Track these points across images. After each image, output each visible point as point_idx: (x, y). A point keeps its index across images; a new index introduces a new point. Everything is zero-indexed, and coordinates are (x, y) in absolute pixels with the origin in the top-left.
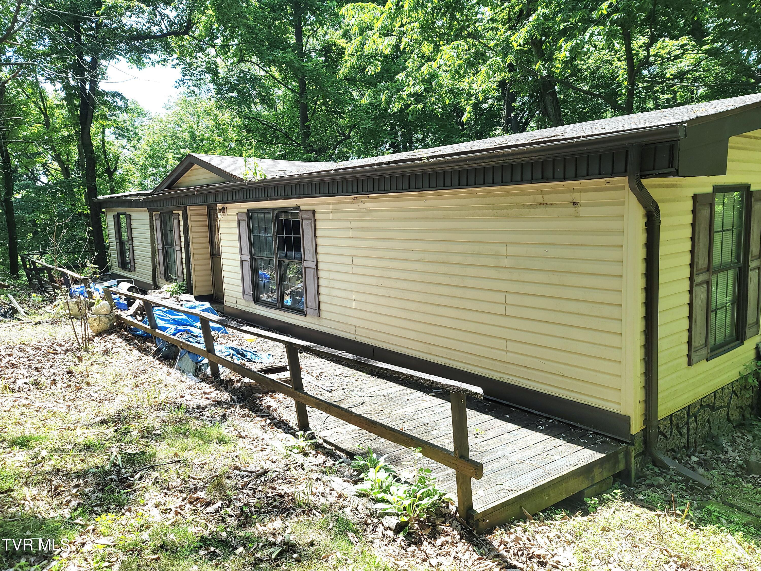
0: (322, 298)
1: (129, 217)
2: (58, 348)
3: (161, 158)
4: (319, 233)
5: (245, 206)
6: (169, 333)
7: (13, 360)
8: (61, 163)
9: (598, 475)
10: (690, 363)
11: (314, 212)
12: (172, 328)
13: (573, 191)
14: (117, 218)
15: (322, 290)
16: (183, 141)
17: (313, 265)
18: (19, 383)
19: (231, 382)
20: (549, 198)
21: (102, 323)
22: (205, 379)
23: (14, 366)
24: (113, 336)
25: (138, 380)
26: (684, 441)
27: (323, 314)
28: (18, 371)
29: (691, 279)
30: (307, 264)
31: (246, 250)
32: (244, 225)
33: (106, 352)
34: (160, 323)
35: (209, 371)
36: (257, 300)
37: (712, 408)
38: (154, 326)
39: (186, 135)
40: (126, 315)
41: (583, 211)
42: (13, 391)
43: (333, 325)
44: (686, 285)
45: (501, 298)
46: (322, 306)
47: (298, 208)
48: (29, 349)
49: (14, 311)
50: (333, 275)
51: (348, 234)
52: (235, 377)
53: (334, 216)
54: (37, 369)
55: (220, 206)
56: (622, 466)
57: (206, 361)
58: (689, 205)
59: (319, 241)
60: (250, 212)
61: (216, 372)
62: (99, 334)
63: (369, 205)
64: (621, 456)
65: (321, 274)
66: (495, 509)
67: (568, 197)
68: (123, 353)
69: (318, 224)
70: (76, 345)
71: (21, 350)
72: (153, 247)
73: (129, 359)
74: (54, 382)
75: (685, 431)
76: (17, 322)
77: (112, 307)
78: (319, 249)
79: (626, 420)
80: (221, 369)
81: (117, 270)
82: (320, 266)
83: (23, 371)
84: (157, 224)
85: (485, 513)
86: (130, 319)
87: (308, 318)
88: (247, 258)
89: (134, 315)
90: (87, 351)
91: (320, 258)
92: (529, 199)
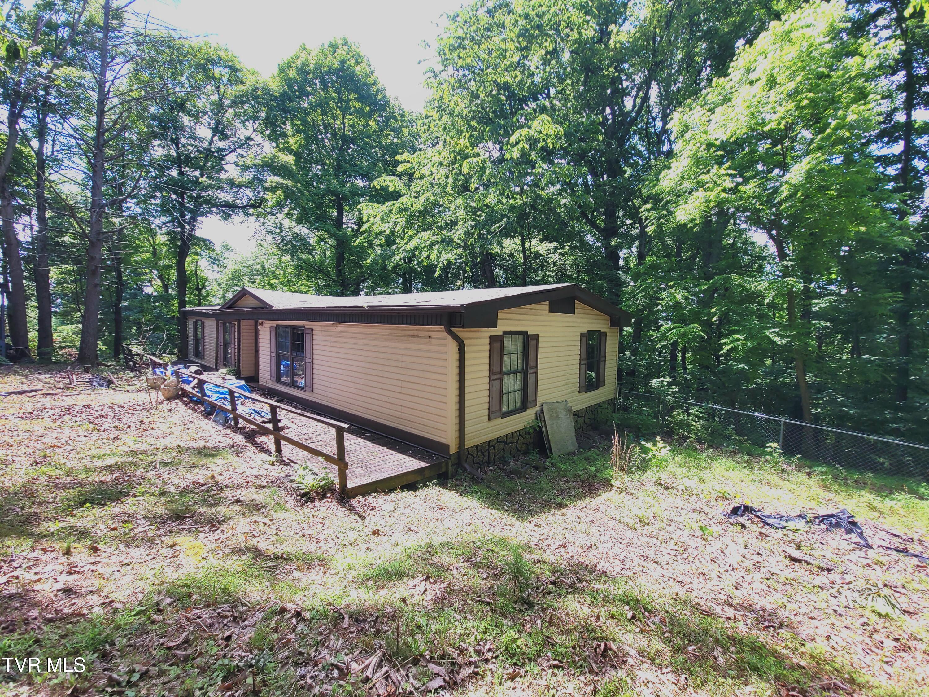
0: (315, 381)
1: (203, 323)
2: (138, 408)
3: (240, 280)
4: (314, 342)
5: (275, 323)
6: (212, 400)
7: (103, 413)
8: (163, 282)
9: (427, 474)
10: (490, 419)
11: (312, 330)
12: (216, 396)
13: (428, 331)
14: (196, 323)
15: (315, 376)
16: (257, 271)
17: (310, 361)
18: (104, 427)
19: (244, 428)
20: (420, 333)
21: (172, 392)
22: (230, 427)
23: (103, 417)
24: (177, 401)
25: (186, 427)
26: (486, 459)
27: (315, 391)
28: (105, 420)
29: (489, 377)
30: (307, 360)
31: (274, 350)
32: (274, 334)
33: (170, 411)
34: (208, 393)
35: (233, 423)
36: (278, 381)
37: (505, 443)
38: (204, 394)
39: (259, 267)
40: (188, 388)
41: (433, 341)
42: (99, 430)
43: (320, 397)
44: (487, 380)
45: (399, 383)
46: (315, 386)
47: (304, 327)
48: (116, 407)
49: (110, 382)
50: (322, 368)
51: (329, 344)
52: (246, 425)
53: (323, 333)
54: (119, 419)
55: (260, 322)
56: (444, 470)
57: (232, 416)
58: (488, 341)
59: (314, 347)
60: (278, 327)
61: (237, 423)
62: (168, 399)
63: (340, 328)
64: (444, 465)
65: (315, 366)
66: (359, 487)
67: (427, 333)
68: (181, 411)
69: (314, 337)
70: (150, 406)
71: (110, 407)
72: (217, 344)
73: (184, 414)
74: (129, 427)
75: (486, 453)
76: (111, 390)
77: (179, 382)
78: (314, 352)
79: (448, 446)
80: (240, 420)
81: (192, 358)
82: (315, 362)
83: (109, 420)
84: (221, 329)
85: (353, 489)
86: (191, 390)
87: (306, 393)
88: (274, 354)
89: (193, 388)
90: (157, 409)
91: (315, 357)
92: (411, 333)
